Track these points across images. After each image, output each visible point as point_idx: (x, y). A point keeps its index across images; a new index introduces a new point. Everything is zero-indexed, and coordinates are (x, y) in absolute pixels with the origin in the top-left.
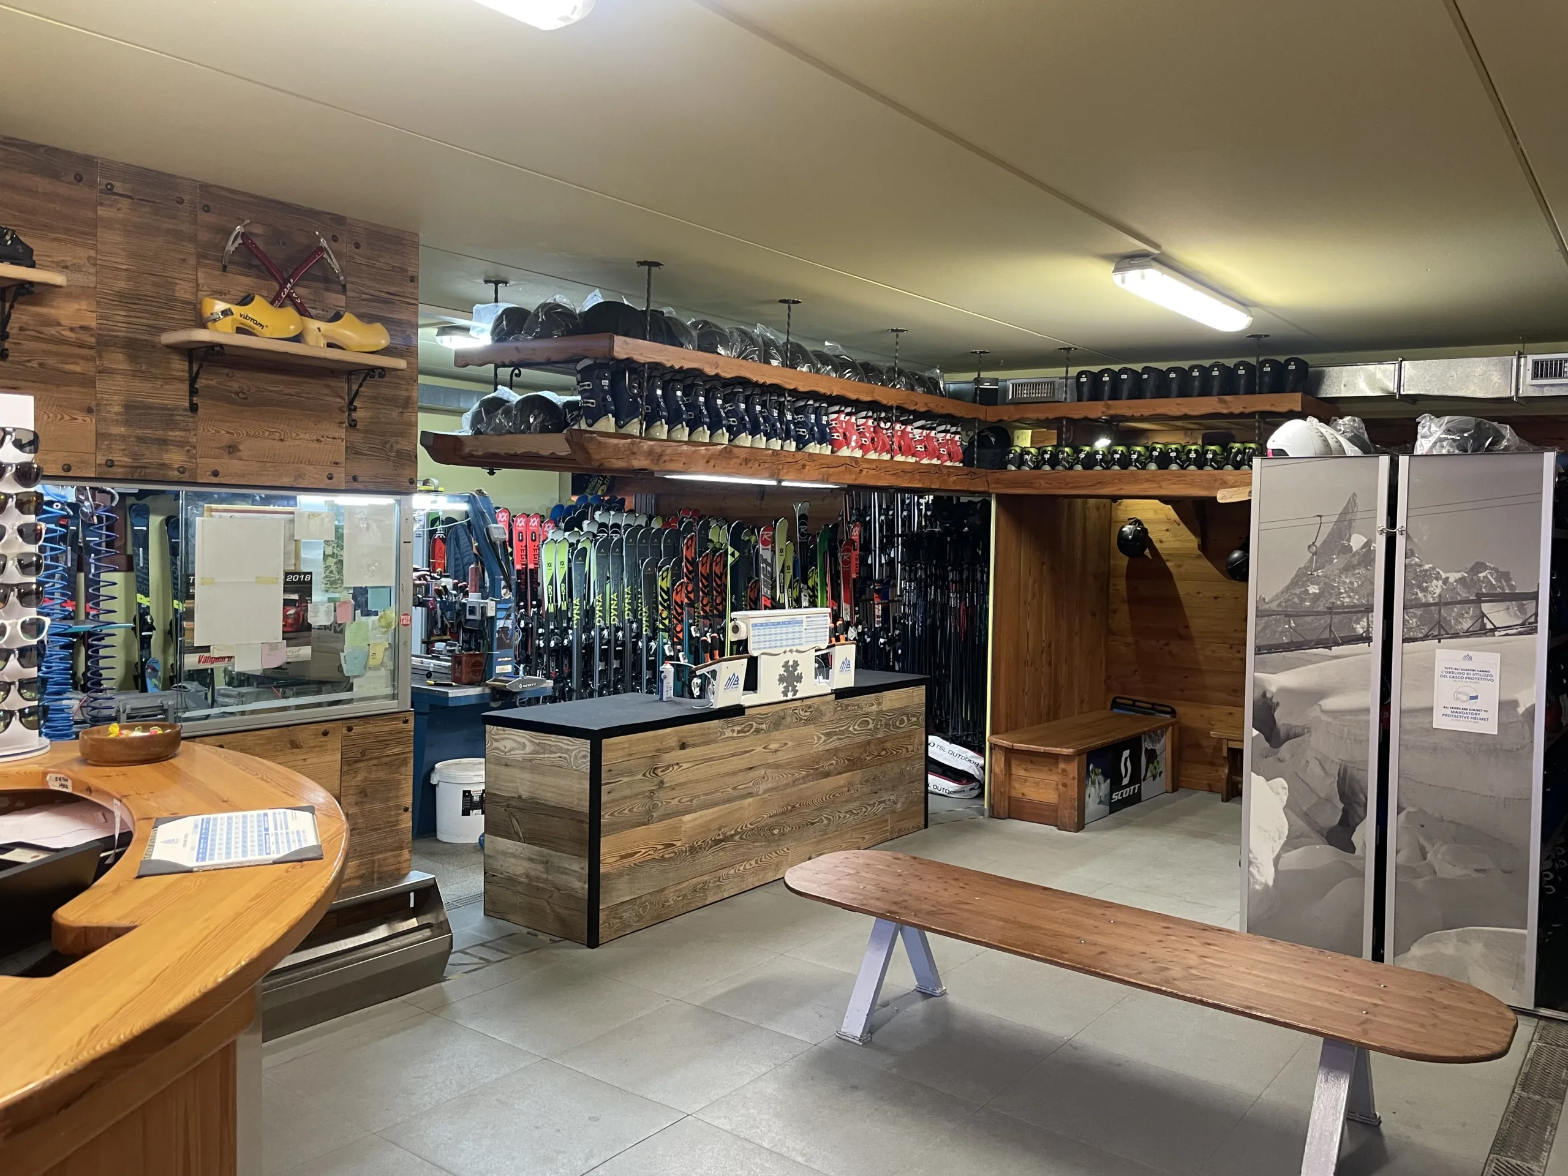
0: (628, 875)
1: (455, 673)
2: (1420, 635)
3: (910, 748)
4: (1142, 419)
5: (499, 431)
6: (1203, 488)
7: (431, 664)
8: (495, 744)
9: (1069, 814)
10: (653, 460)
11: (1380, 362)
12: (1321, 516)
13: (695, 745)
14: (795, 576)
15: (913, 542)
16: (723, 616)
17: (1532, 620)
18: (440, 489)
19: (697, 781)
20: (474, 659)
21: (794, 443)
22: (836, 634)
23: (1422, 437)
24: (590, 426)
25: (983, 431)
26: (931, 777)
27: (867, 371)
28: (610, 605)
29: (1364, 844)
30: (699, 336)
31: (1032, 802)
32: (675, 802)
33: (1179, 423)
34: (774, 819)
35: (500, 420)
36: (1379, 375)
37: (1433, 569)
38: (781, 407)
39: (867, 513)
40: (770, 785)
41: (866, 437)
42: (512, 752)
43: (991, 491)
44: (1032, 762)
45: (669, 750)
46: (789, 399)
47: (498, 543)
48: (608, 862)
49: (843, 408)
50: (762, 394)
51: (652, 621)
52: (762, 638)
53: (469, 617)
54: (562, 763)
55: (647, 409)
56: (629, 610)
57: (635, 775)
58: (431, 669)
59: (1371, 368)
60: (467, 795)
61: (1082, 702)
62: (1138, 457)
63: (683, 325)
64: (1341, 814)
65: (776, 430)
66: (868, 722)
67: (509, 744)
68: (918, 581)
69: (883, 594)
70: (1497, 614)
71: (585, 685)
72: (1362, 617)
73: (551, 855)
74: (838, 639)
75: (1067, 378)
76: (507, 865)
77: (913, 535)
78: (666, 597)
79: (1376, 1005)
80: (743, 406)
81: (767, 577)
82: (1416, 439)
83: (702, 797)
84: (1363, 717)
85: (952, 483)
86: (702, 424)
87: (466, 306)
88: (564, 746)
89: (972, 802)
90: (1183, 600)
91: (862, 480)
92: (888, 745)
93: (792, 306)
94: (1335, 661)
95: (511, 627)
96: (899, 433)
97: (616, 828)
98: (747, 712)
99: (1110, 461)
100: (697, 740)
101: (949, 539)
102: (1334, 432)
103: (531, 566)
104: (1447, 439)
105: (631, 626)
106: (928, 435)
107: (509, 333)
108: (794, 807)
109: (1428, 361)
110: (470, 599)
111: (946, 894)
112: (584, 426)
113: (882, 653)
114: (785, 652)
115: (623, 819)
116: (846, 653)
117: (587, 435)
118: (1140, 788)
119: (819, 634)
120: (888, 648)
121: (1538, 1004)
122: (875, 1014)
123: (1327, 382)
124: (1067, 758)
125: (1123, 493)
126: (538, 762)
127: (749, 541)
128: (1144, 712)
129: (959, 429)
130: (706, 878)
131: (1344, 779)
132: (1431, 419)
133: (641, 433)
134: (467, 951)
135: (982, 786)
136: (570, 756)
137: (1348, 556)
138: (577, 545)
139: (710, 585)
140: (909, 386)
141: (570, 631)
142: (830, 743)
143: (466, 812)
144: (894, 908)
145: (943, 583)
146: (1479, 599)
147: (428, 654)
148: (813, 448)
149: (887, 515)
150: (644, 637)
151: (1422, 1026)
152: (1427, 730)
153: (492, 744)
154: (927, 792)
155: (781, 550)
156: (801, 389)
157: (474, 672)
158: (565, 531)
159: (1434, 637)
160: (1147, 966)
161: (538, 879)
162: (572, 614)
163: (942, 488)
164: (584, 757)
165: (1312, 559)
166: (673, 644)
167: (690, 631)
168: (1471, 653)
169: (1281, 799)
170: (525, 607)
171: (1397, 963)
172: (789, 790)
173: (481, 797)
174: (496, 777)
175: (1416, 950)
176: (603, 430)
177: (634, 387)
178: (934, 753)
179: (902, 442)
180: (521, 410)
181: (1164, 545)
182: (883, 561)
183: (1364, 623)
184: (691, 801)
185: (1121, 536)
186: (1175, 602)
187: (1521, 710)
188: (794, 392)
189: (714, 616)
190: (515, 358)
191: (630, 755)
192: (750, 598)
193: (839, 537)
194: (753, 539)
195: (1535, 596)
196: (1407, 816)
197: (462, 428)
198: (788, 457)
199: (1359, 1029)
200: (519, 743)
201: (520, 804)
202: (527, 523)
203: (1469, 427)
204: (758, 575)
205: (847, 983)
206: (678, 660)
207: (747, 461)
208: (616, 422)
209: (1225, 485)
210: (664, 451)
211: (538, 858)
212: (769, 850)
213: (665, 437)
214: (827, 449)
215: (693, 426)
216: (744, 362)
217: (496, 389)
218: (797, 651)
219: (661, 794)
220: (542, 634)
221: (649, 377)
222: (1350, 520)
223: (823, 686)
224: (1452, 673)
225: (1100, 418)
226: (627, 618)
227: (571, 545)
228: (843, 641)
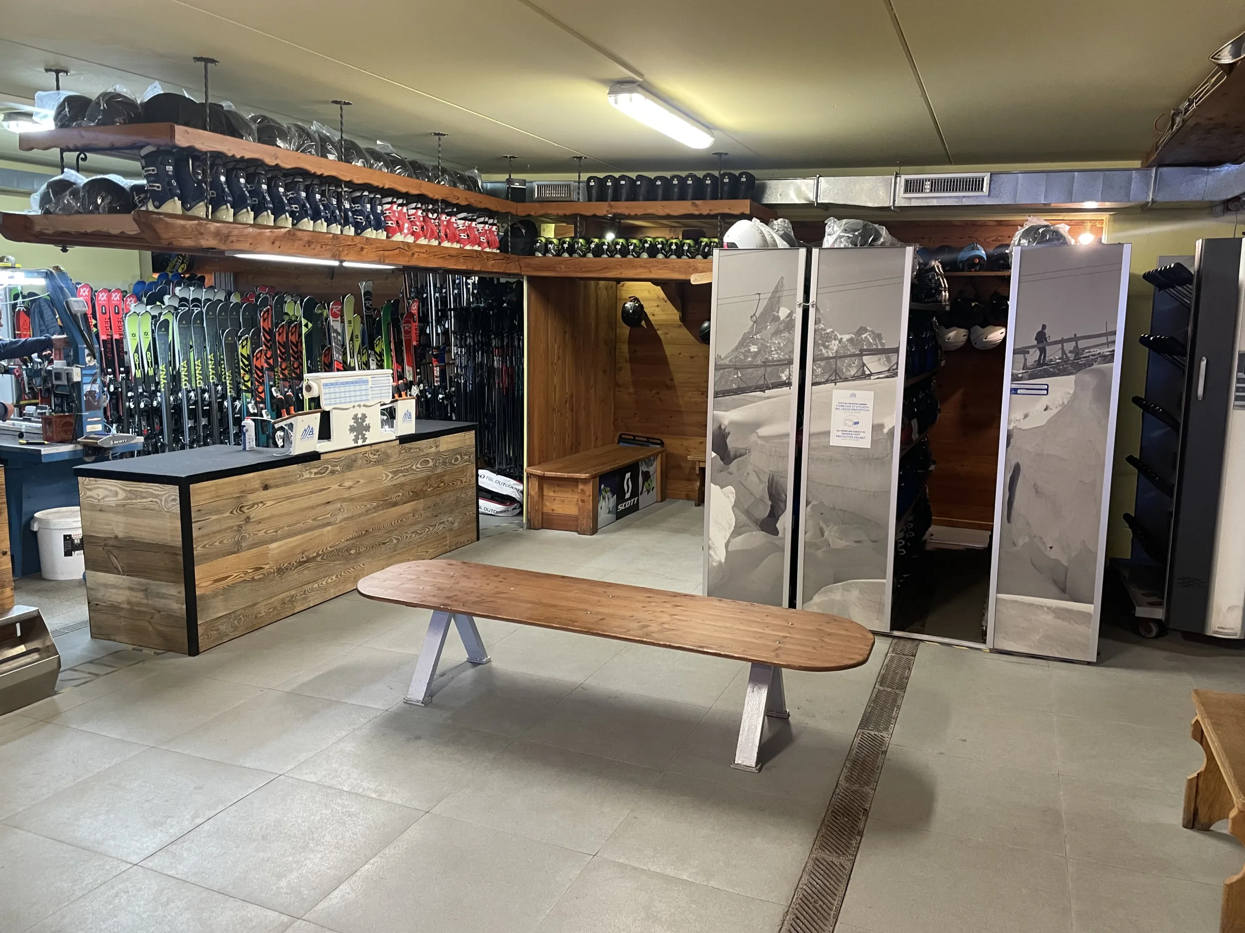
0: (222, 595)
1: (46, 434)
2: (823, 380)
3: (464, 480)
4: (636, 217)
5: (68, 210)
6: (679, 272)
7: (24, 426)
8: (89, 493)
9: (587, 523)
10: (220, 240)
11: (804, 177)
12: (759, 294)
13: (277, 486)
14: (363, 343)
15: (462, 314)
16: (301, 378)
17: (895, 367)
18: (17, 265)
19: (280, 515)
20: (64, 420)
21: (353, 229)
22: (398, 392)
23: (829, 235)
24: (157, 208)
25: (515, 224)
26: (481, 502)
27: (415, 169)
28: (195, 370)
29: (785, 529)
30: (258, 130)
31: (559, 515)
32: (262, 533)
33: (665, 222)
34: (353, 541)
35: (68, 201)
36: (803, 188)
37: (833, 332)
38: (339, 197)
39: (423, 291)
40: (345, 516)
41: (416, 225)
42: (105, 499)
43: (523, 273)
44: (559, 486)
45: (253, 491)
46: (345, 189)
47: (79, 315)
48: (203, 586)
49: (395, 200)
50: (321, 184)
51: (235, 384)
52: (333, 396)
53: (56, 383)
54: (154, 507)
55: (213, 194)
56: (213, 374)
57: (223, 513)
58: (23, 431)
59: (799, 182)
60: (68, 539)
61: (597, 439)
62: (634, 248)
63: (242, 119)
64: (769, 509)
65: (335, 217)
66: (428, 461)
67: (101, 493)
68: (468, 347)
69: (440, 358)
70: (873, 364)
71: (177, 440)
72: (785, 369)
73: (149, 584)
74: (400, 396)
75: (579, 182)
76: (109, 594)
77: (462, 309)
78: (247, 363)
79: (785, 637)
80: (303, 194)
81: (338, 344)
82: (824, 236)
83: (286, 528)
84: (785, 440)
85: (492, 266)
86: (266, 209)
87: (28, 93)
88: (154, 492)
89: (514, 518)
90: (669, 359)
91: (414, 262)
92: (446, 478)
93: (344, 107)
94: (767, 401)
95: (98, 391)
96: (445, 223)
97: (207, 558)
98: (322, 457)
99: (613, 251)
100: (278, 482)
101: (491, 313)
102: (770, 230)
103: (116, 337)
104: (844, 236)
105: (215, 389)
106: (470, 226)
107: (73, 118)
108: (367, 531)
109: (837, 178)
110: (54, 366)
111: (488, 588)
112: (151, 208)
113: (441, 406)
114: (354, 407)
115: (214, 550)
116: (407, 407)
117: (154, 216)
118: (638, 499)
119: (383, 391)
120: (445, 402)
121: (892, 629)
122: (434, 683)
123: (768, 192)
124: (585, 481)
125: (623, 276)
126: (131, 506)
127: (322, 314)
128: (641, 444)
129: (496, 222)
130: (293, 592)
131: (772, 484)
132: (835, 221)
133: (207, 216)
134: (76, 668)
135: (522, 506)
136: (161, 500)
137: (777, 323)
138: (160, 317)
139: (287, 352)
140: (452, 183)
141: (159, 394)
142: (396, 479)
143: (68, 553)
144: (447, 602)
145: (489, 349)
146: (861, 355)
147: (21, 416)
148: (370, 233)
149: (441, 292)
150: (229, 398)
151: (814, 648)
152: (826, 447)
153: (85, 494)
154: (478, 513)
155: (350, 322)
156: (356, 181)
157: (66, 432)
158: (147, 304)
159: (832, 381)
160: (634, 625)
161: (139, 604)
162: (159, 378)
163: (483, 270)
164: (174, 500)
165: (753, 325)
166: (256, 403)
167: (271, 392)
168: (855, 392)
169: (731, 502)
170: (114, 373)
171: (804, 608)
172: (362, 518)
173: (82, 540)
174: (92, 522)
175: (817, 599)
176: (170, 211)
177: (199, 174)
178: (483, 483)
179: (448, 230)
180: (88, 191)
181: (656, 318)
182: (439, 331)
183: (787, 372)
184: (276, 532)
185: (624, 310)
186: (663, 361)
187: (886, 431)
188: (349, 184)
189: (292, 378)
190: (80, 143)
191: (218, 496)
192: (324, 363)
193: (400, 312)
194: (325, 313)
195: (896, 351)
196: (812, 508)
197: (31, 207)
198: (348, 240)
199: (773, 654)
200: (110, 491)
201: (116, 543)
202: (109, 297)
203: (859, 227)
204: (330, 343)
205: (412, 661)
206: (262, 416)
207: (309, 243)
208: (183, 205)
209: (696, 270)
210: (230, 232)
211: (136, 586)
212: (348, 566)
213: (231, 220)
214: (382, 235)
215: (258, 210)
216: (302, 155)
217: (63, 172)
218: (364, 406)
219: (250, 528)
220: (132, 397)
221: (212, 166)
222: (779, 297)
223: (389, 434)
224: (842, 406)
225: (606, 216)
226: (211, 381)
227: (154, 317)
228: (404, 397)
